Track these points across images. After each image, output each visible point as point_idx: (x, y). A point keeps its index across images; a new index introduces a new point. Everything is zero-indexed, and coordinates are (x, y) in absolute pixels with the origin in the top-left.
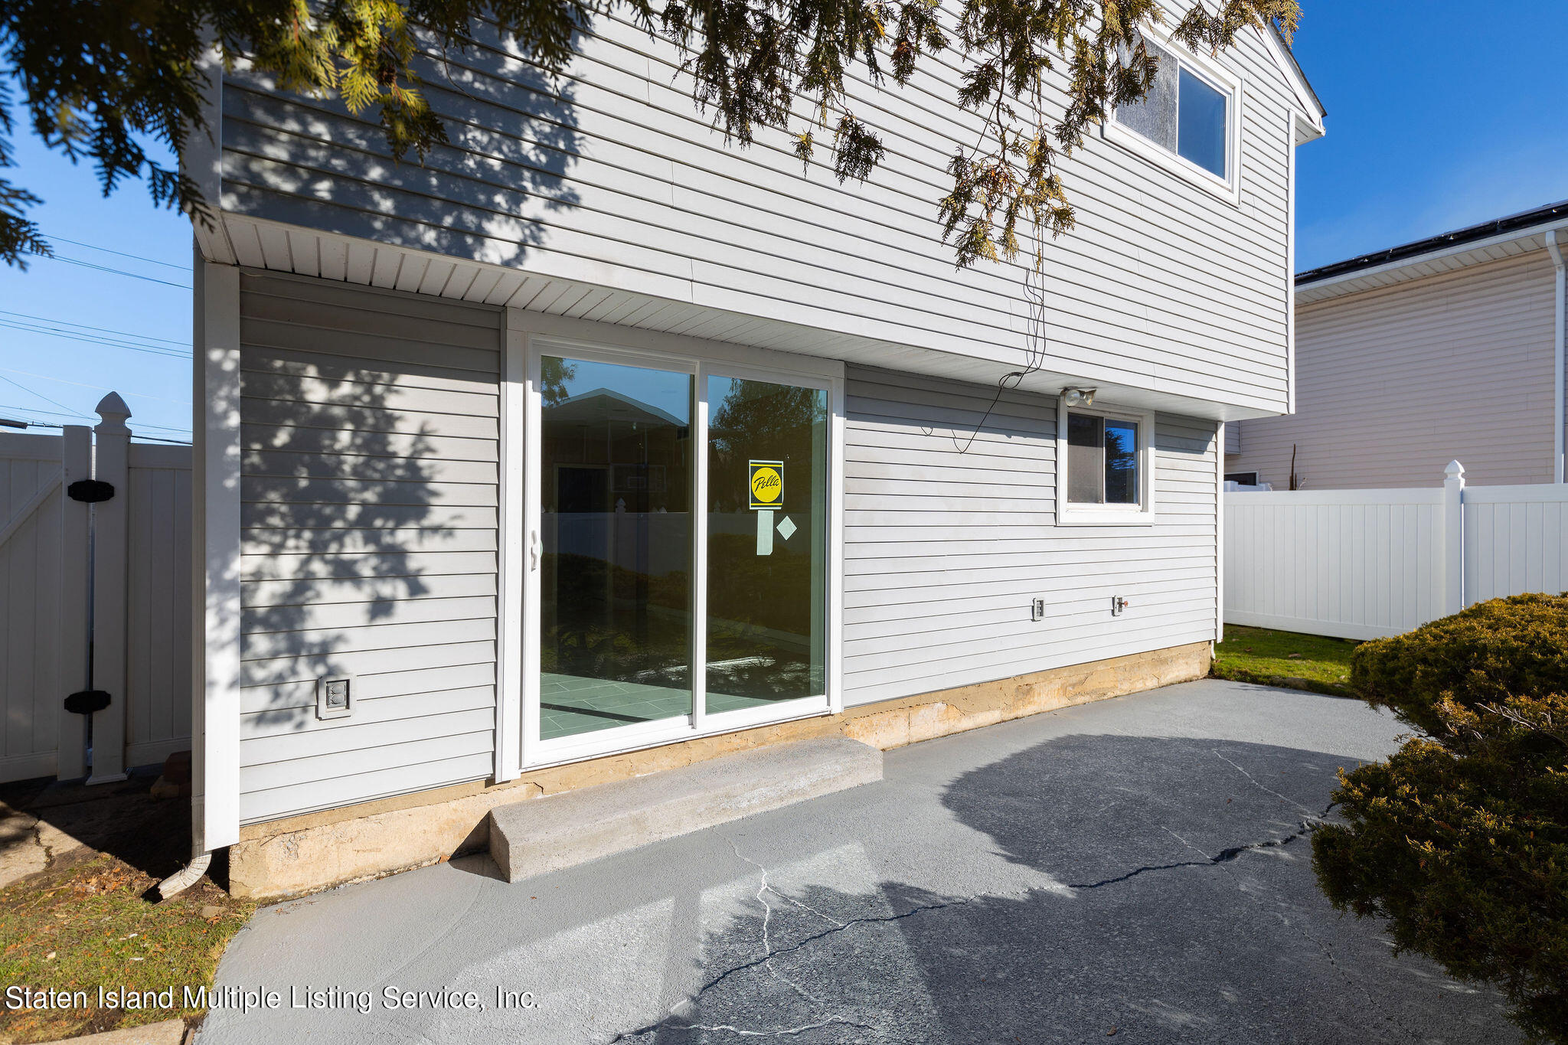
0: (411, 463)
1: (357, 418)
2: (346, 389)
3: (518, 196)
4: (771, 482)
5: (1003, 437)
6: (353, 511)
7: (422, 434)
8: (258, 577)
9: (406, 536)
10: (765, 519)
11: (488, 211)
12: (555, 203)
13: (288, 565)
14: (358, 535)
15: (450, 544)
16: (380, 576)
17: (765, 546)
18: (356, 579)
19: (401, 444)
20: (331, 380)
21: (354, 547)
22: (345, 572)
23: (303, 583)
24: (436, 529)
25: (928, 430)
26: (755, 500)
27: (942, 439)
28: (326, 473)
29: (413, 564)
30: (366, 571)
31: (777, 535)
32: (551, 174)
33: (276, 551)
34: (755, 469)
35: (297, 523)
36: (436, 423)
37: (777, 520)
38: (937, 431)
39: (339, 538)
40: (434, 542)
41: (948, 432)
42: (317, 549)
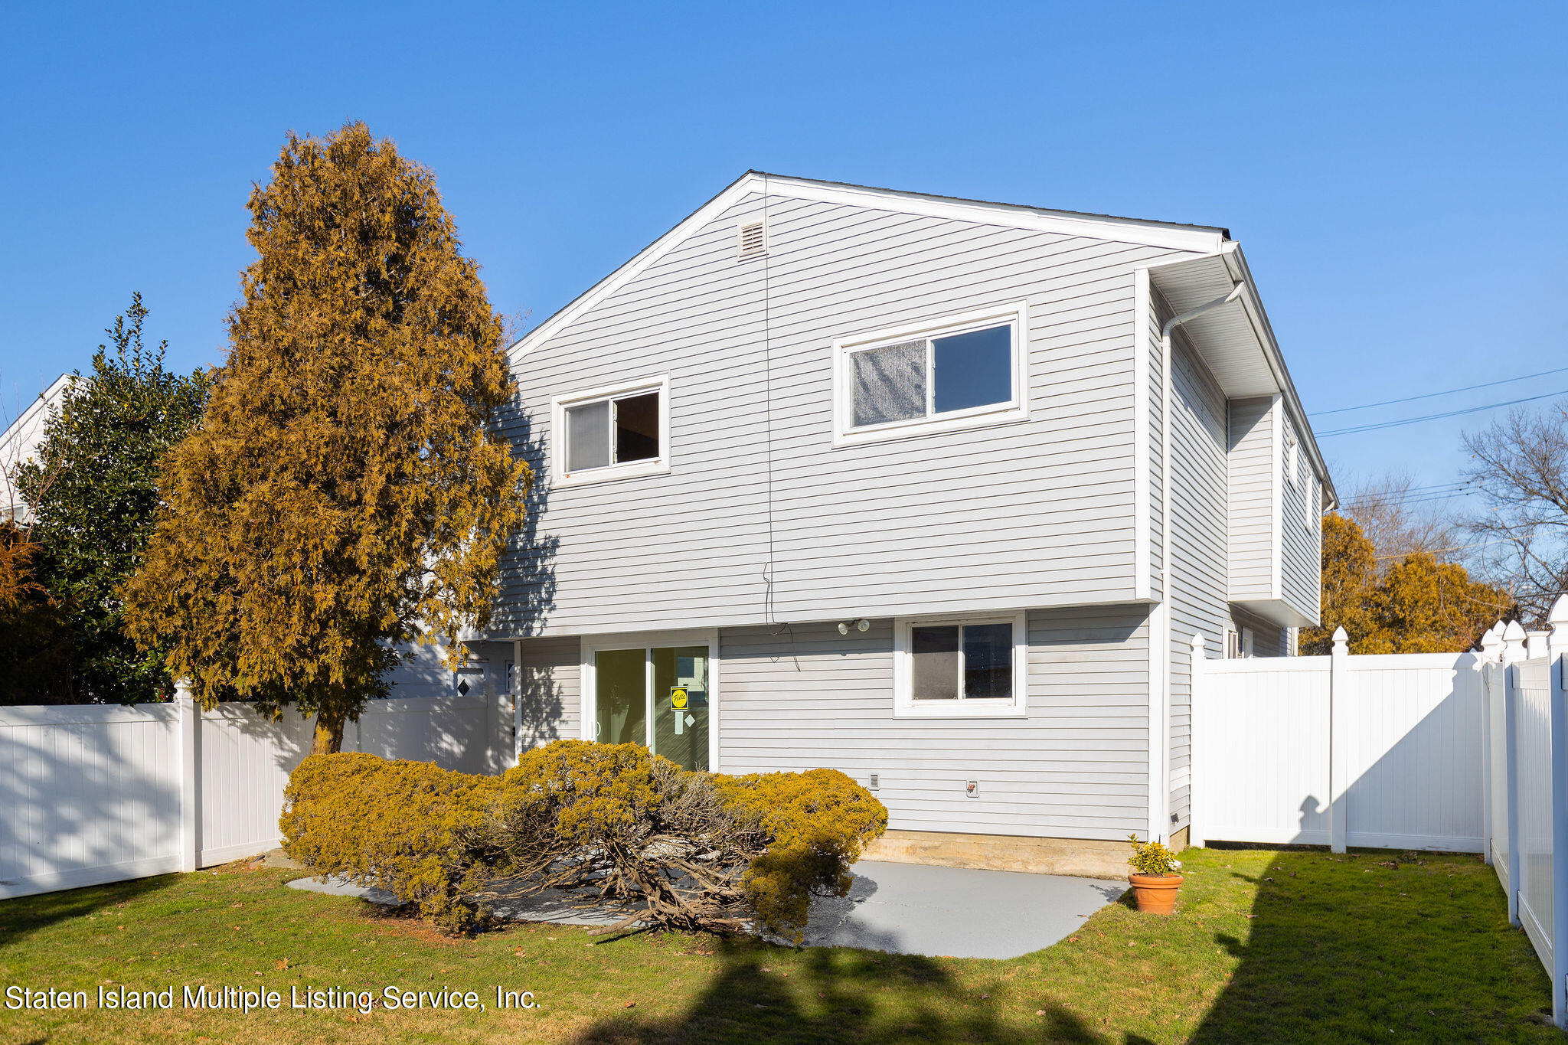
0: (558, 699)
1: (544, 684)
2: (543, 674)
3: (541, 611)
4: (682, 697)
5: (839, 656)
6: (544, 715)
7: (560, 687)
8: (525, 736)
9: (556, 724)
10: (679, 716)
11: (533, 620)
12: (550, 610)
13: (531, 732)
14: (545, 723)
15: (567, 727)
16: (550, 737)
17: (679, 730)
18: (545, 739)
19: (555, 692)
20: (539, 672)
21: (545, 728)
22: (542, 736)
23: (534, 739)
24: (564, 721)
25: (775, 659)
26: (674, 706)
27: (786, 662)
28: (538, 702)
29: (558, 734)
30: (547, 736)
31: (685, 724)
32: (549, 601)
33: (528, 729)
34: (673, 691)
35: (533, 721)
36: (565, 683)
37: (685, 717)
38: (782, 659)
39: (541, 724)
40: (563, 726)
41: (791, 658)
42: (536, 729)
